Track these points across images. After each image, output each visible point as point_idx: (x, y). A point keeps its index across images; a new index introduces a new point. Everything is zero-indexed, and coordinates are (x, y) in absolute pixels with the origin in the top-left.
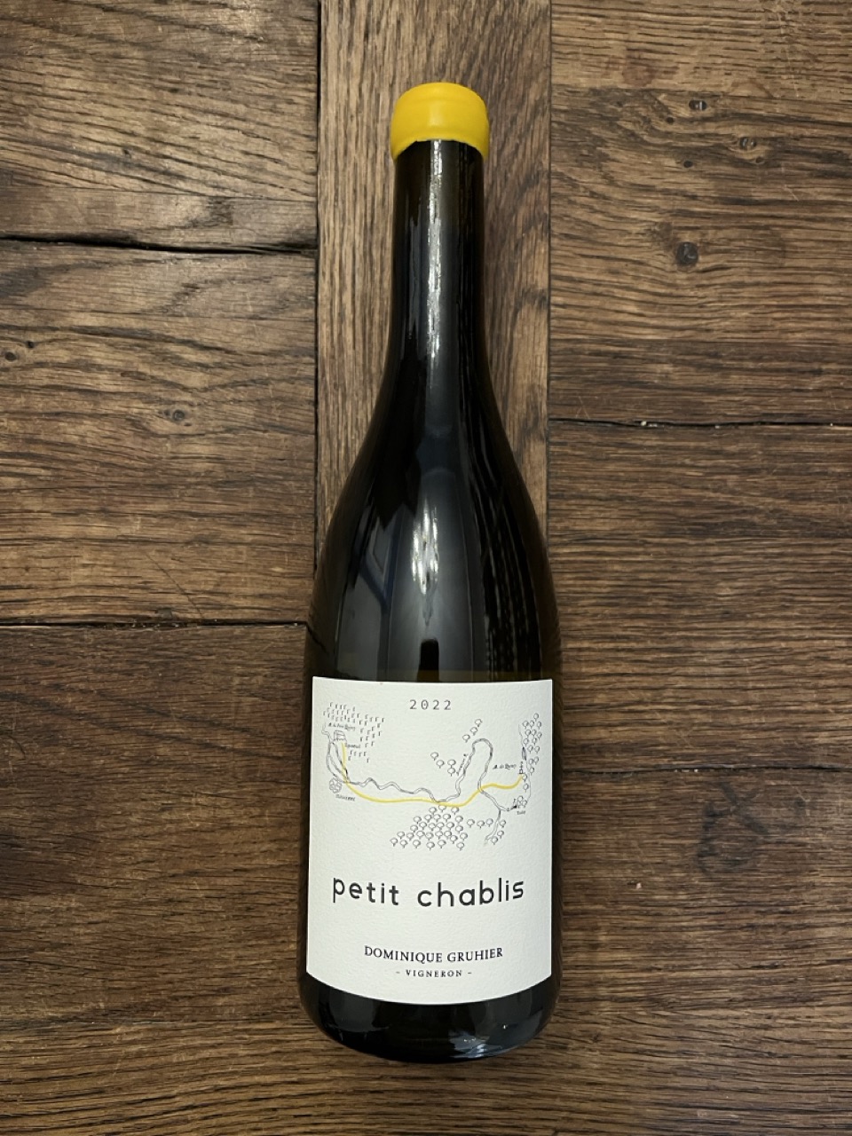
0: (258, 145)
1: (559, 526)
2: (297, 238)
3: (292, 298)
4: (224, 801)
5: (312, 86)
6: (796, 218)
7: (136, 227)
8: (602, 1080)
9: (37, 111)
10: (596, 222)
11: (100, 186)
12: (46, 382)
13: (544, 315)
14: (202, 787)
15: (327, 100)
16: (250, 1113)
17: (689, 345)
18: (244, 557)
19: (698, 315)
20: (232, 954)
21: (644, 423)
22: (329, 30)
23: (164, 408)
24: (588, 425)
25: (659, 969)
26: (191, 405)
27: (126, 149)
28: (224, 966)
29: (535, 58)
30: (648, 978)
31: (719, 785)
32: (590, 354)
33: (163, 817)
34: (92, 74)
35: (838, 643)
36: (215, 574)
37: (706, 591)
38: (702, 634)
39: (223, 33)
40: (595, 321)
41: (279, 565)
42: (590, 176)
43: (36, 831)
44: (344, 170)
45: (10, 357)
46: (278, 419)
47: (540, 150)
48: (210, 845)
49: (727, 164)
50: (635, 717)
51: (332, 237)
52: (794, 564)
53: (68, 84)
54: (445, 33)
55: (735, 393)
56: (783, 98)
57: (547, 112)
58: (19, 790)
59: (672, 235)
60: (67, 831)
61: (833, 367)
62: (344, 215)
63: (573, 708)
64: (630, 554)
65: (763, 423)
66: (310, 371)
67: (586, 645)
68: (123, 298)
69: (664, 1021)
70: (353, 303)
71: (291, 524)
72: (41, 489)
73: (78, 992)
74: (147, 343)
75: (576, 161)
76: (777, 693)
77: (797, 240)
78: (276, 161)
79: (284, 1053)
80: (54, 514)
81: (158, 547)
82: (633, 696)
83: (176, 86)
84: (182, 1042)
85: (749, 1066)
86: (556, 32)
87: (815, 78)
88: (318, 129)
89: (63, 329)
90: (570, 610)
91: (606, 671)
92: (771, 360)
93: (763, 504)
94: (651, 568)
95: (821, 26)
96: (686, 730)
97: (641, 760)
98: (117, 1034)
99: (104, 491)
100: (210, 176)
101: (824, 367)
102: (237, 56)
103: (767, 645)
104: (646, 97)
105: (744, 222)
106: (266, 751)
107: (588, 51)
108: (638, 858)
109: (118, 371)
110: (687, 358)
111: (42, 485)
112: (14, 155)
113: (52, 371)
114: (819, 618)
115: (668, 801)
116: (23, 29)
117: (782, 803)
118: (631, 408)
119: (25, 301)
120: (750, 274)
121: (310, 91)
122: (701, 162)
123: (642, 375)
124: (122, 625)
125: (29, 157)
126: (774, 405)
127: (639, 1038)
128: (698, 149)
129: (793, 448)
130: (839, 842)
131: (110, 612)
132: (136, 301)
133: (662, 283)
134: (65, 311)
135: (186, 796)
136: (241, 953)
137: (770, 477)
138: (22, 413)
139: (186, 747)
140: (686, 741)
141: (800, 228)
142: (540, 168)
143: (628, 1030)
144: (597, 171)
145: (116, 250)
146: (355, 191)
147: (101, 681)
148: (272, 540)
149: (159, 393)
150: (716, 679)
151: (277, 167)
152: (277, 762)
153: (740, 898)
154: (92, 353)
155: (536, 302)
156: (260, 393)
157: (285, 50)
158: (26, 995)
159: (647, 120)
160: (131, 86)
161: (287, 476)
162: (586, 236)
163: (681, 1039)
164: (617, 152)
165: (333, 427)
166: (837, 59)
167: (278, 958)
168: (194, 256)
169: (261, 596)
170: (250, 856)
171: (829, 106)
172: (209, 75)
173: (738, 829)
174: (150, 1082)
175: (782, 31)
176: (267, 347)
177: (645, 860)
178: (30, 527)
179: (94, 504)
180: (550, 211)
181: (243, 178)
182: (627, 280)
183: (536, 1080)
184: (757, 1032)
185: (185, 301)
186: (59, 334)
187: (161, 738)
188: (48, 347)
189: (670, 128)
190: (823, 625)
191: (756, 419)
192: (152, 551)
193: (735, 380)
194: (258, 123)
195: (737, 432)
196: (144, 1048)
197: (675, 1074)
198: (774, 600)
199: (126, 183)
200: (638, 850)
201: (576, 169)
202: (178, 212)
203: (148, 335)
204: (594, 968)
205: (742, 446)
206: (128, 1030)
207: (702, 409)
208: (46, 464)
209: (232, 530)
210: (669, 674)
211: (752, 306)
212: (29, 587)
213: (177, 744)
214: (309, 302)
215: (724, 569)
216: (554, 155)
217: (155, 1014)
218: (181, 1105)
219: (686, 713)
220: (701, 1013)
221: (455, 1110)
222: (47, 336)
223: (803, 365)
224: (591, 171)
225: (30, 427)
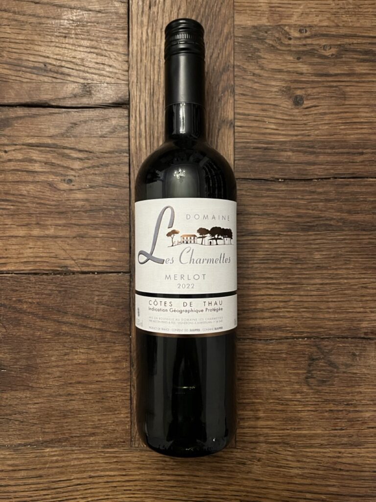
0: (102, 59)
2: (120, 101)
3: (118, 128)
4: (91, 351)
5: (126, 31)
6: (351, 81)
7: (50, 98)
8: (261, 478)
9: (8, 49)
10: (255, 87)
11: (34, 81)
12: (13, 168)
13: (233, 131)
14: (82, 345)
15: (132, 37)
16: (105, 488)
17: (300, 142)
18: (99, 243)
19: (304, 129)
20: (96, 419)
21: (279, 179)
22: (133, 6)
23: (63, 178)
24: (253, 181)
25: (288, 430)
26: (75, 176)
27: (45, 64)
28: (92, 423)
29: (227, 13)
30: (282, 433)
31: (316, 345)
32: (254, 148)
33: (66, 358)
34: (30, 32)
35: (371, 280)
36: (86, 251)
37: (309, 256)
38: (307, 276)
39: (86, 10)
40: (255, 133)
41: (114, 247)
42: (253, 66)
43: (12, 363)
44: (140, 69)
46: (113, 182)
47: (229, 55)
48: (86, 370)
49: (318, 58)
50: (276, 314)
51: (135, 99)
52: (350, 243)
53: (20, 37)
54: (185, 4)
55: (322, 164)
56: (344, 26)
57: (233, 38)
58: (4, 346)
59: (291, 92)
60: (25, 363)
61: (369, 151)
62: (141, 89)
63: (247, 310)
64: (273, 240)
65: (336, 178)
66: (127, 160)
67: (252, 281)
68: (45, 130)
69: (290, 453)
70: (145, 128)
71: (119, 228)
72: (12, 215)
73: (30, 433)
74: (55, 149)
75: (246, 59)
76: (343, 303)
77: (351, 92)
78: (110, 66)
79: (119, 462)
80: (17, 226)
81: (61, 239)
82: (275, 305)
83: (67, 35)
84: (75, 456)
85: (332, 475)
87: (359, 15)
88: (129, 51)
89: (19, 145)
90: (245, 266)
91: (262, 293)
92: (339, 148)
93: (335, 216)
94: (282, 246)
96: (299, 320)
97: (279, 334)
98: (47, 452)
99: (38, 215)
100: (81, 74)
101: (365, 151)
102: (93, 19)
103: (338, 281)
104: (278, 29)
105: (326, 84)
106: (110, 329)
107: (251, 8)
108: (277, 379)
109: (43, 162)
110: (299, 149)
111: (12, 213)
113: (16, 163)
114: (362, 269)
115: (291, 353)
117: (345, 354)
118: (273, 172)
119: (3, 133)
120: (329, 109)
121: (125, 34)
122: (304, 57)
123: (277, 157)
124: (47, 274)
125: (4, 70)
126: (340, 169)
127: (278, 460)
128: (303, 51)
129: (350, 189)
131: (42, 268)
132: (51, 130)
133: (287, 114)
134: (20, 136)
135: (75, 349)
136: (100, 418)
137: (339, 203)
138: (3, 182)
139: (75, 327)
140: (300, 325)
141: (353, 86)
142: (229, 64)
143: (274, 456)
144: (256, 64)
145: (41, 109)
146: (145, 78)
147: (38, 298)
148: (111, 236)
149: (61, 172)
150: (314, 297)
151: (111, 69)
152: (115, 334)
153: (325, 398)
154: (32, 155)
155: (228, 125)
156: (105, 169)
157: (114, 16)
158: (9, 433)
159: (280, 39)
160: (46, 36)
161: (118, 206)
162: (251, 94)
163: (299, 461)
164: (265, 54)
166: (370, 6)
167: (116, 420)
168: (75, 110)
169: (106, 261)
170: (103, 375)
171: (366, 29)
172: (81, 29)
173: (324, 366)
174: (62, 473)
176: (108, 149)
177: (282, 380)
178: (7, 232)
179: (34, 221)
180: (234, 83)
181: (96, 74)
182: (270, 114)
183: (232, 478)
184: (334, 459)
185: (71, 130)
186: (18, 147)
187: (65, 323)
188: (13, 152)
189: (291, 42)
190: (365, 272)
191: (332, 176)
192: (59, 241)
193: (321, 158)
194: (102, 50)
195: (323, 182)
196: (60, 458)
197: (296, 477)
198: (341, 261)
199: (46, 79)
200: (277, 375)
201: (246, 63)
202: (68, 90)
203: (56, 146)
204: (257, 428)
205: (325, 189)
206: (51, 450)
207: (305, 172)
208: (13, 204)
209: (93, 231)
210: (292, 295)
211: (330, 123)
212: (7, 258)
213: (71, 326)
214: (126, 129)
215: (318, 247)
216: (235, 57)
217: (63, 444)
218: (75, 483)
219: (300, 312)
220: (308, 450)
221: (195, 490)
222: (13, 148)
223: (355, 151)
224: (253, 63)
225: (6, 187)
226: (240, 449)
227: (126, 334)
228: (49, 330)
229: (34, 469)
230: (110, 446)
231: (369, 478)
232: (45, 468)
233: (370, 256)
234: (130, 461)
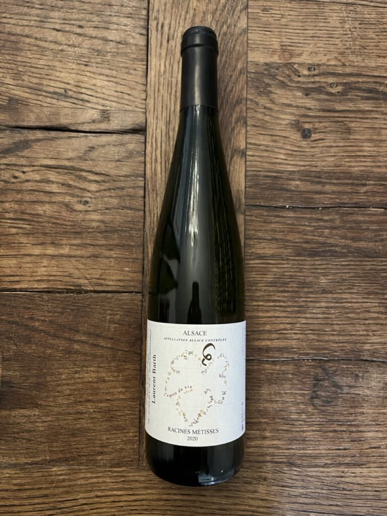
0: (122, 88)
1: (250, 251)
2: (137, 127)
3: (135, 153)
4: (102, 369)
5: (145, 63)
6: (355, 117)
7: (69, 123)
8: (267, 498)
9: (28, 74)
10: (266, 120)
11: (54, 106)
12: (30, 188)
13: (244, 160)
14: (93, 363)
15: (151, 69)
16: (112, 508)
17: (308, 173)
18: (113, 263)
19: (311, 160)
20: (104, 437)
21: (287, 207)
22: (152, 39)
23: (79, 199)
24: (263, 208)
25: (293, 449)
26: (91, 198)
27: (66, 90)
28: (101, 442)
29: (240, 50)
30: (288, 453)
31: (321, 367)
32: (264, 177)
33: (76, 376)
34: (51, 58)
35: (374, 304)
36: (100, 271)
37: (315, 280)
38: (313, 300)
39: (107, 40)
41: (126, 267)
42: (264, 100)
43: (22, 381)
44: (158, 98)
45: (15, 177)
46: (128, 204)
47: (242, 89)
48: (96, 389)
49: (324, 95)
50: (283, 336)
51: (152, 126)
52: (354, 269)
53: (41, 62)
55: (328, 194)
56: (350, 65)
57: (246, 74)
58: (15, 363)
59: (300, 124)
60: (35, 381)
61: (372, 182)
62: (158, 117)
63: (255, 331)
65: (340, 207)
66: (142, 184)
67: (261, 303)
68: (63, 153)
69: (296, 473)
70: (161, 155)
71: (133, 249)
72: (27, 234)
73: (38, 452)
74: (73, 172)
75: (258, 94)
76: (346, 326)
77: (355, 127)
78: (129, 95)
79: (127, 481)
80: (34, 244)
81: (76, 259)
82: (282, 326)
83: (87, 63)
84: (82, 475)
85: (335, 494)
86: (249, 38)
87: (364, 56)
88: (147, 81)
89: (38, 166)
90: (254, 288)
91: (270, 315)
92: (344, 179)
93: (340, 242)
94: (290, 270)
95: (367, 33)
96: (306, 342)
97: (286, 355)
98: (54, 471)
99: (53, 235)
100: (101, 101)
101: (368, 183)
102: (113, 50)
103: (342, 305)
104: (289, 66)
105: (331, 119)
106: (120, 348)
107: (263, 46)
108: (284, 399)
109: (60, 183)
110: (307, 178)
111: (27, 232)
112: (18, 92)
113: (33, 184)
114: (365, 293)
115: (297, 373)
116: (23, 39)
117: (349, 376)
118: (281, 200)
119: (22, 154)
120: (335, 142)
121: (144, 65)
122: (313, 94)
123: (286, 186)
124: (60, 292)
125: (25, 94)
126: (345, 199)
127: (284, 480)
128: (312, 88)
129: (354, 218)
130: (375, 393)
131: (55, 286)
132: (69, 154)
133: (296, 146)
134: (39, 158)
135: (86, 367)
136: (108, 436)
137: (343, 231)
138: (20, 201)
139: (86, 345)
140: (306, 347)
141: (357, 122)
142: (242, 97)
143: (279, 476)
144: (267, 98)
145: (60, 132)
146: (162, 107)
147: (51, 316)
148: (125, 256)
149: (78, 193)
150: (319, 319)
151: (130, 97)
152: (125, 353)
153: (330, 418)
154: (50, 176)
155: (240, 154)
156: (120, 193)
157: (134, 48)
158: (16, 452)
159: (289, 76)
160: (68, 63)
161: (131, 229)
162: (262, 126)
163: (303, 481)
164: (276, 90)
165: (152, 208)
166: (374, 48)
167: (124, 439)
168: (93, 135)
169: (120, 280)
170: (113, 394)
171: (370, 68)
172: (101, 58)
173: (329, 387)
174: (68, 493)
175: (350, 36)
176: (123, 173)
177: (288, 400)
178: (22, 250)
179: (49, 240)
180: (247, 115)
181: (115, 102)
182: (280, 145)
183: (238, 497)
184: (337, 479)
185: (89, 154)
186: (36, 168)
187: (76, 341)
188: (31, 173)
189: (299, 79)
190: (367, 296)
191: (337, 205)
192: (73, 260)
193: (328, 188)
194: (122, 79)
195: (329, 211)
196: (66, 477)
197: (300, 496)
198: (345, 285)
199: (66, 104)
200: (284, 395)
201: (259, 97)
202: (87, 116)
203: (74, 168)
204: (264, 447)
205: (331, 217)
206: (59, 469)
207: (313, 200)
208: (29, 223)
209: (107, 252)
210: (298, 317)
211: (335, 156)
212: (21, 276)
213: (82, 344)
214: (142, 154)
215: (323, 271)
216: (248, 91)
217: (71, 462)
218: (81, 503)
219: (306, 334)
220: (312, 469)
221: (203, 510)
222: (31, 169)
223: (359, 182)
224: (265, 98)
225: (23, 207)
226: (247, 468)
227: (137, 353)
228: (60, 348)
229: (40, 488)
230: (118, 465)
231: (371, 497)
232: (51, 487)
233: (372, 282)
234: (137, 481)
